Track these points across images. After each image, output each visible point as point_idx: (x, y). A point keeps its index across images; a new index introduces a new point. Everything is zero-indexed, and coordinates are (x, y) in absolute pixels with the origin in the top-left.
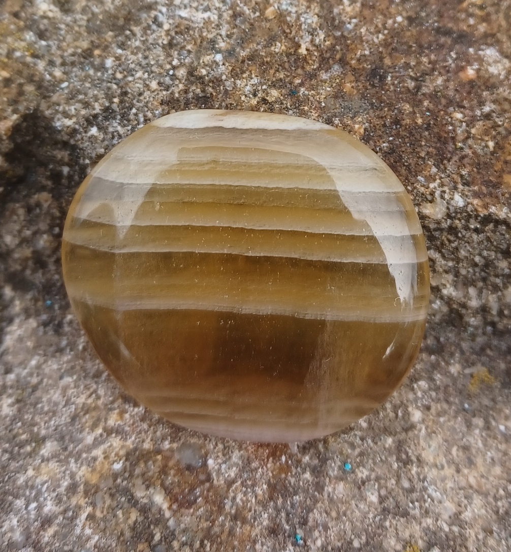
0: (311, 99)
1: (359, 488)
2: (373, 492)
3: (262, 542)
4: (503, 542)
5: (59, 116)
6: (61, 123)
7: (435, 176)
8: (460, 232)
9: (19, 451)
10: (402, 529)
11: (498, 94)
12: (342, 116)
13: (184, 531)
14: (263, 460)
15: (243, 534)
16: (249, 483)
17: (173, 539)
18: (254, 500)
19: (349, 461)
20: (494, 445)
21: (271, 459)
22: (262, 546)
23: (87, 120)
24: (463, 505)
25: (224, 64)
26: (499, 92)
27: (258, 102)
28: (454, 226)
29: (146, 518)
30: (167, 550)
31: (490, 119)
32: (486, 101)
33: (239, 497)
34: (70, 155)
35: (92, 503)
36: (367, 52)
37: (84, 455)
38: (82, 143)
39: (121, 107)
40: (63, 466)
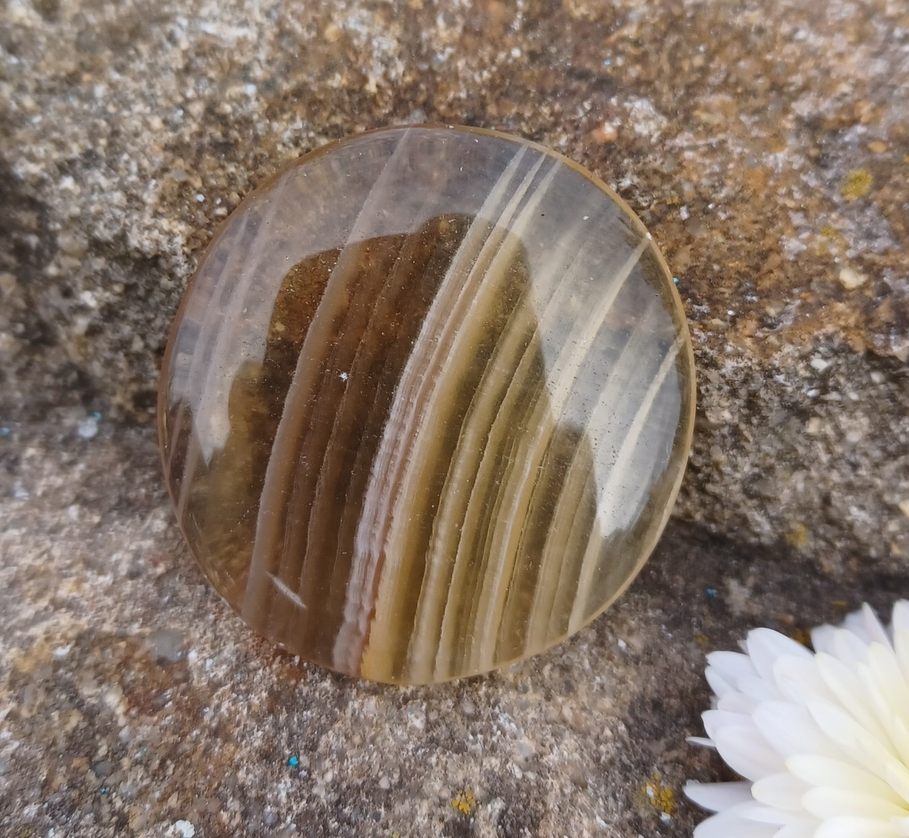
1: (399, 707)
2: (418, 714)
3: (247, 769)
4: (601, 802)
5: (23, 159)
6: (25, 169)
10: (453, 770)
11: (645, 164)
13: (140, 745)
14: (268, 659)
15: (223, 755)
16: (243, 687)
17: (124, 756)
18: (245, 712)
20: (607, 667)
21: (279, 658)
22: (247, 774)
23: (61, 167)
24: (547, 745)
25: (257, 99)
26: (647, 160)
29: (91, 724)
30: (113, 771)
31: (629, 198)
32: (626, 171)
33: (226, 705)
34: (39, 218)
35: (17, 698)
36: (463, 95)
37: (19, 634)
38: (52, 199)
39: (108, 151)
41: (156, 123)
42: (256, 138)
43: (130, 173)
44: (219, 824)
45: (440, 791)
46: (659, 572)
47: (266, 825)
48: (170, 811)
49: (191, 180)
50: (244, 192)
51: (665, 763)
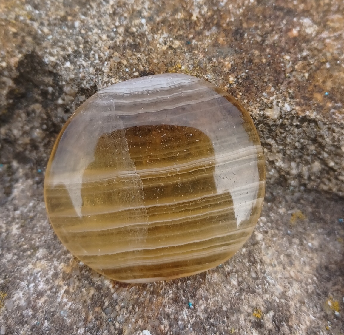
0: (199, 46)
1: (226, 277)
2: (235, 279)
3: (169, 307)
4: (311, 309)
5: (47, 55)
6: (48, 59)
7: (273, 93)
8: (287, 127)
9: (23, 255)
10: (252, 301)
11: (311, 45)
12: (217, 57)
13: (123, 300)
15: (157, 302)
17: (116, 305)
18: (164, 283)
20: (305, 254)
22: (169, 309)
23: (64, 58)
24: (287, 287)
25: (146, 25)
27: (167, 48)
28: (284, 123)
29: (100, 293)
30: (112, 311)
31: (306, 60)
32: (304, 49)
34: (53, 80)
35: (67, 284)
36: (233, 20)
37: (62, 257)
38: (61, 72)
39: (84, 50)
40: (49, 263)
41: (104, 37)
42: (148, 42)
43: (95, 60)
44: (160, 330)
45: (247, 309)
46: (319, 213)
47: (180, 329)
48: (140, 326)
49: (122, 61)
50: (145, 65)
51: (333, 291)
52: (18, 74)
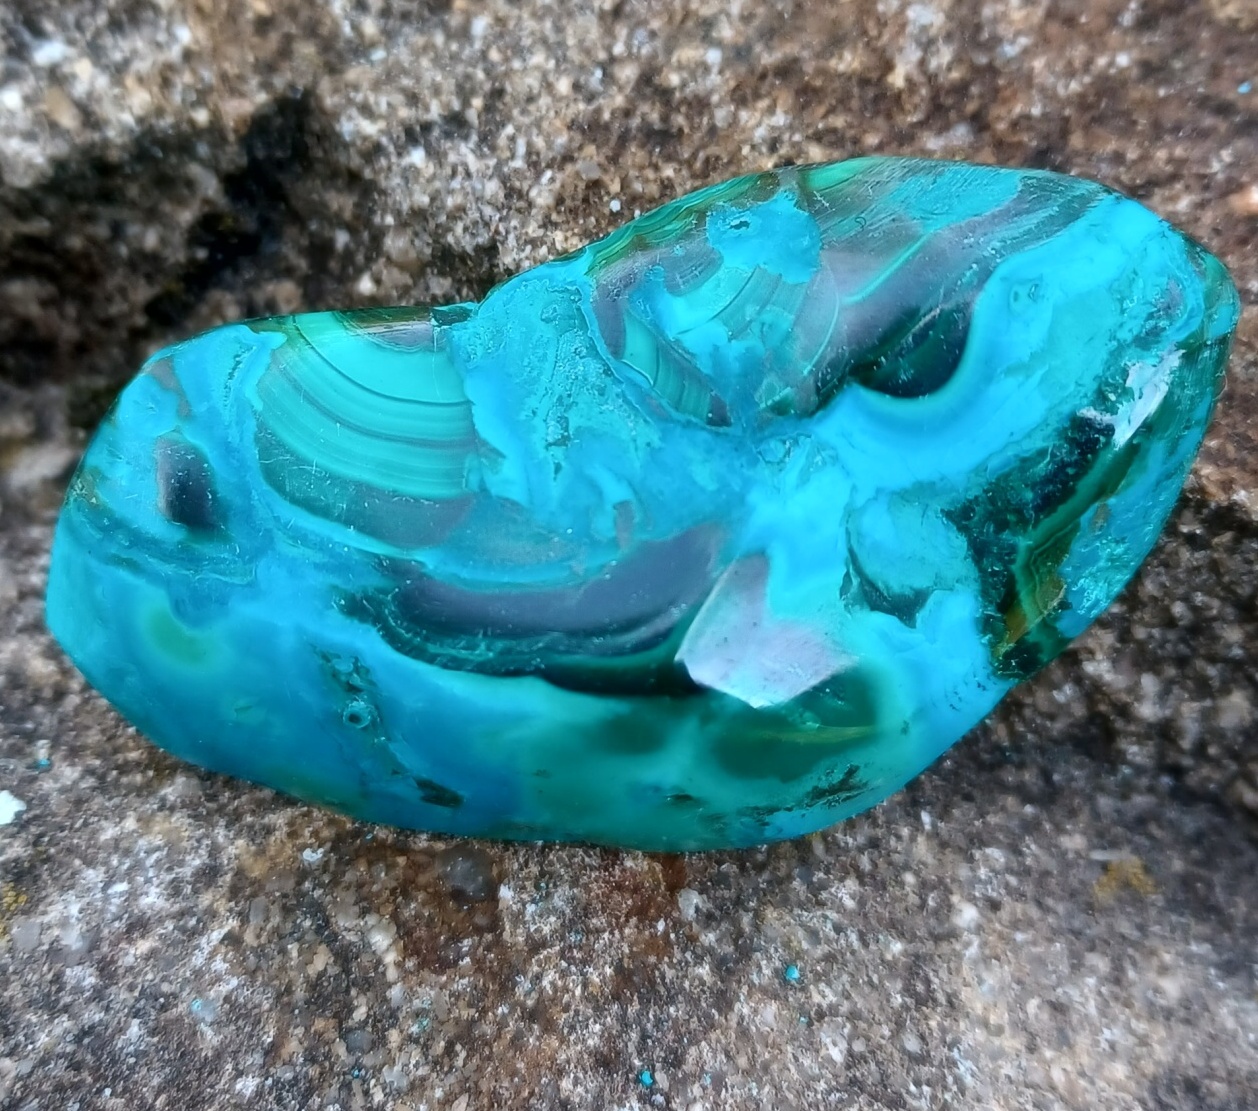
1: (809, 1024)
3: (576, 1078)
5: (353, 111)
6: (354, 126)
9: (117, 780)
13: (418, 1014)
14: (618, 918)
15: (539, 1050)
16: (577, 954)
17: (393, 1026)
18: (578, 991)
19: (800, 964)
21: (634, 920)
22: (575, 1085)
23: (409, 132)
25: (721, 72)
29: (347, 971)
30: (374, 1045)
33: (550, 976)
35: (240, 914)
36: (1036, 111)
37: (249, 819)
38: (387, 178)
39: (483, 118)
40: (199, 827)
41: (563, 86)
42: (713, 130)
43: (513, 157)
49: (606, 179)
52: (244, 161)
